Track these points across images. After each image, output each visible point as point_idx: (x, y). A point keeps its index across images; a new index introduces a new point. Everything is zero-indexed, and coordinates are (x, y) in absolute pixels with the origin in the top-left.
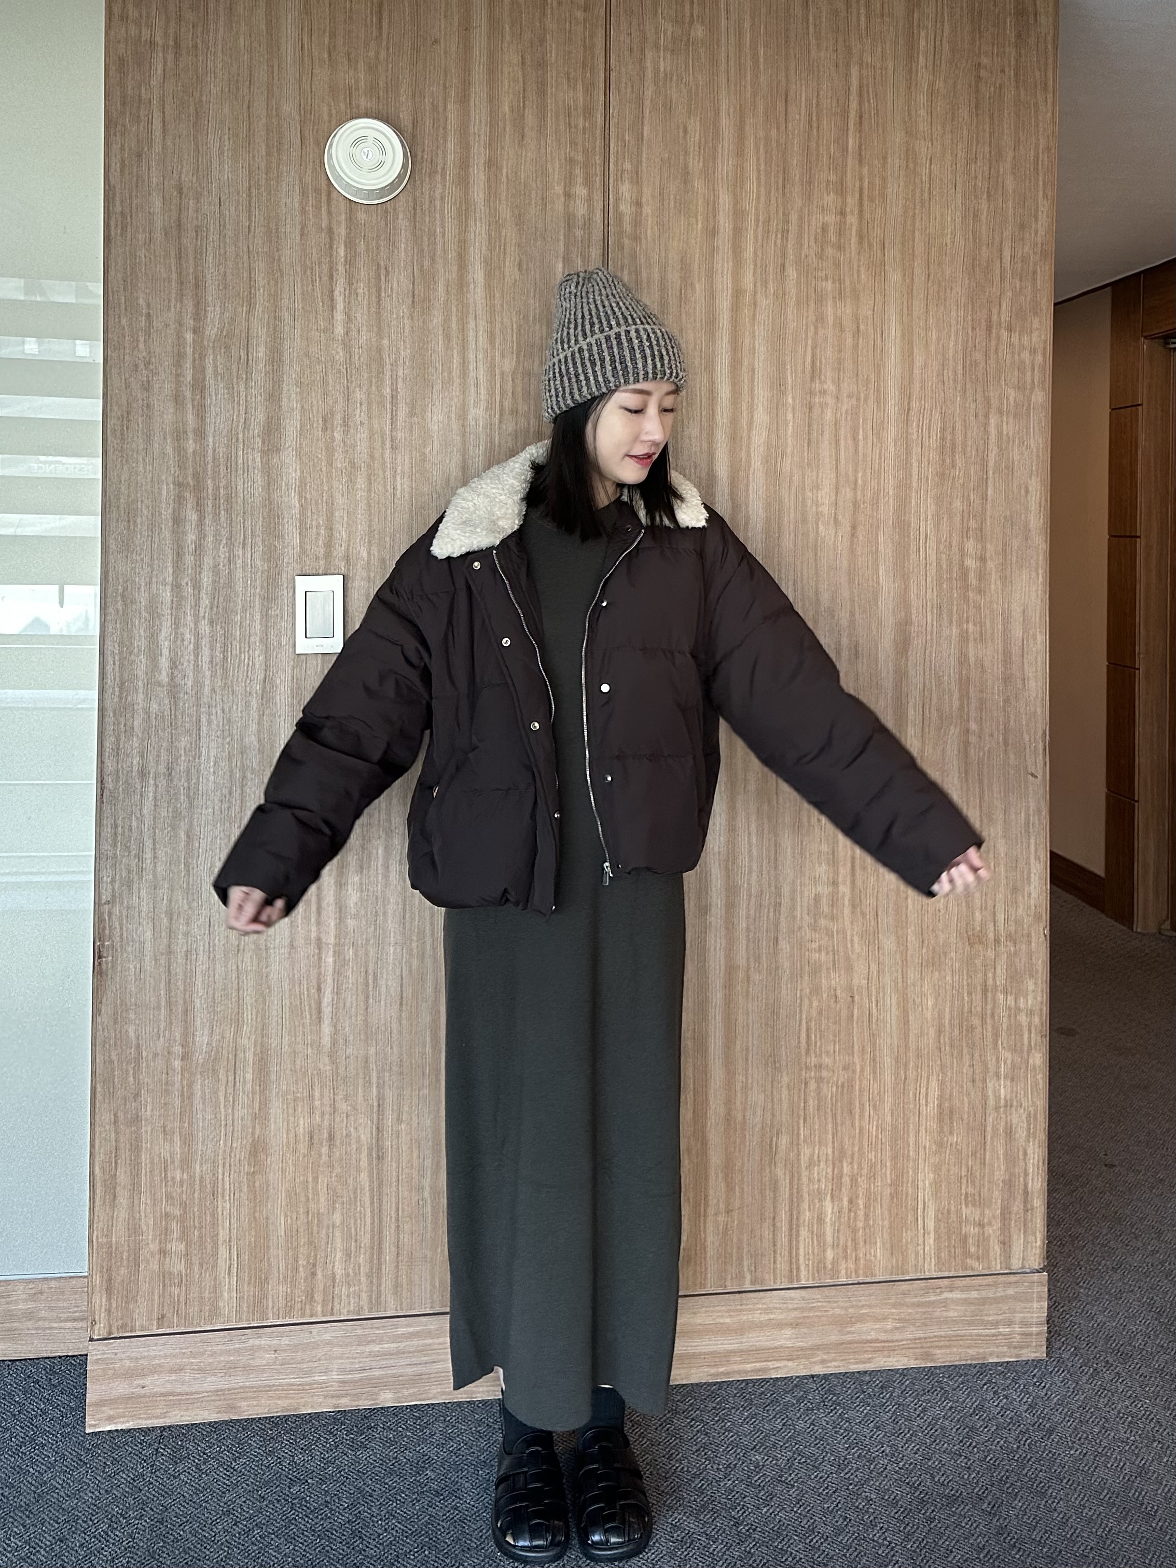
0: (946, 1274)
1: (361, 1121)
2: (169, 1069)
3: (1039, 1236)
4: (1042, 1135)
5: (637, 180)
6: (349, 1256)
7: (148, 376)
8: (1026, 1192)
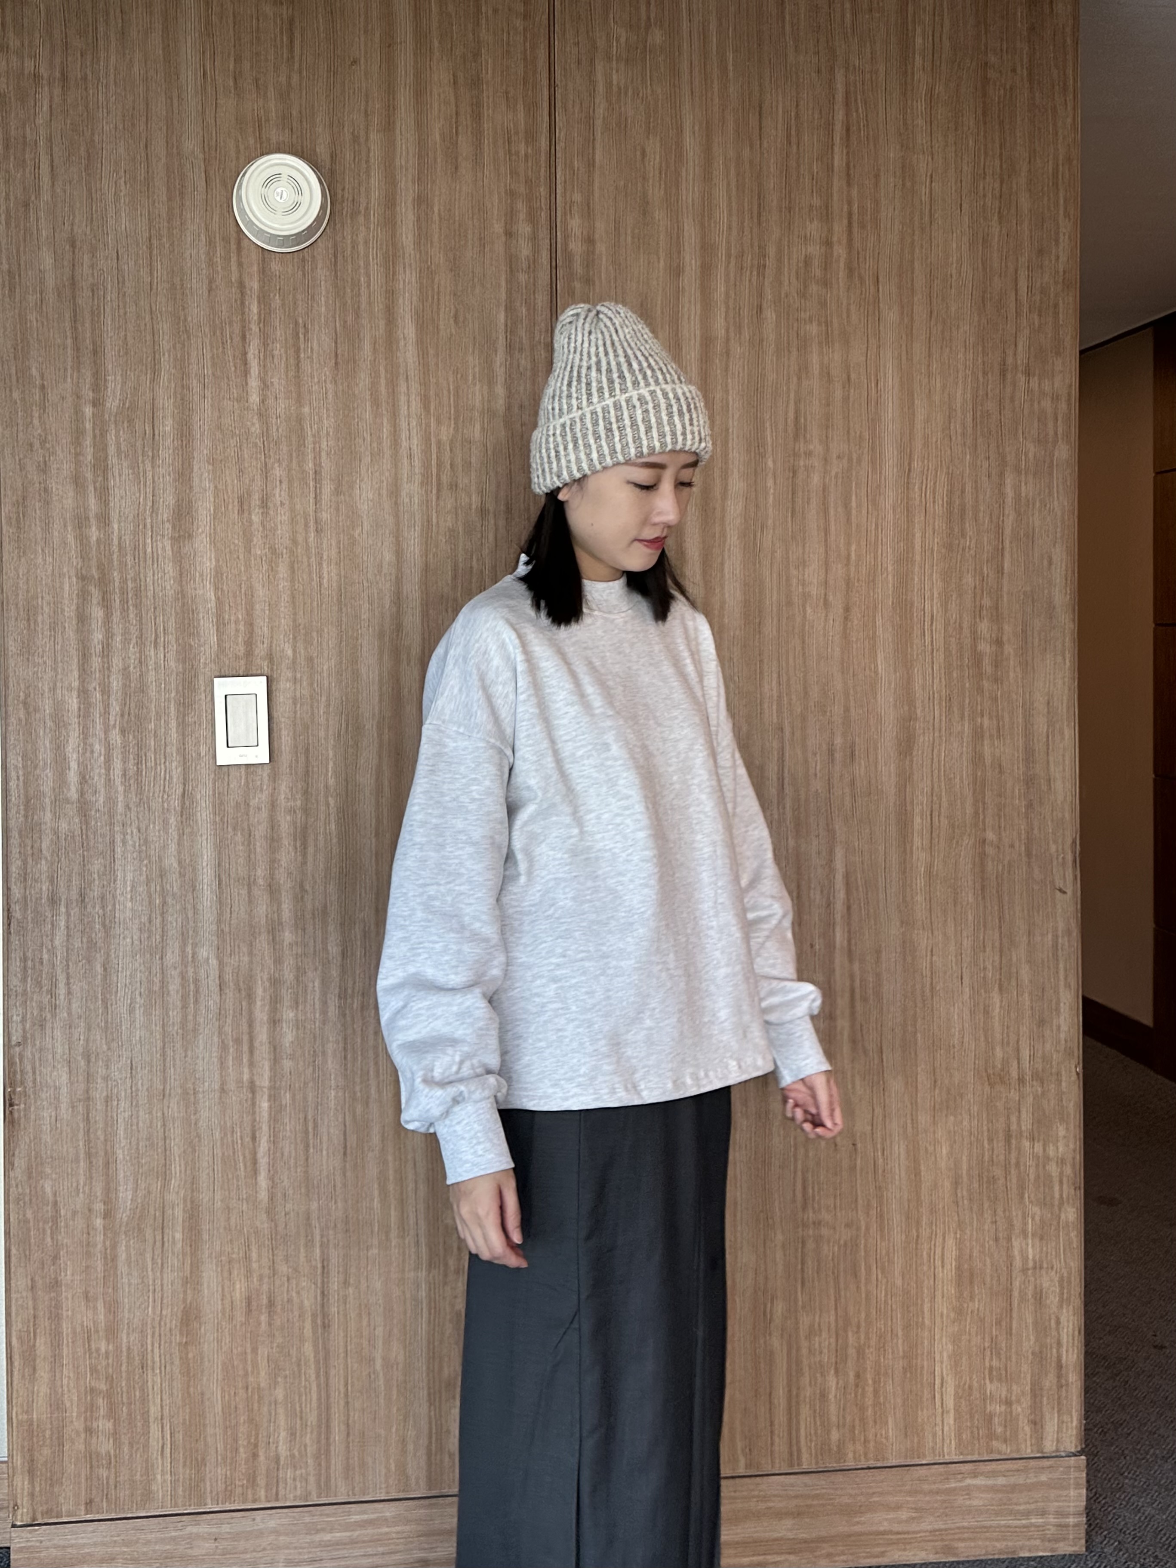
0: (969, 1458)
1: (304, 1284)
2: (90, 1227)
3: (1075, 1415)
4: (1077, 1300)
5: (588, 213)
7: (44, 457)
8: (1059, 1366)
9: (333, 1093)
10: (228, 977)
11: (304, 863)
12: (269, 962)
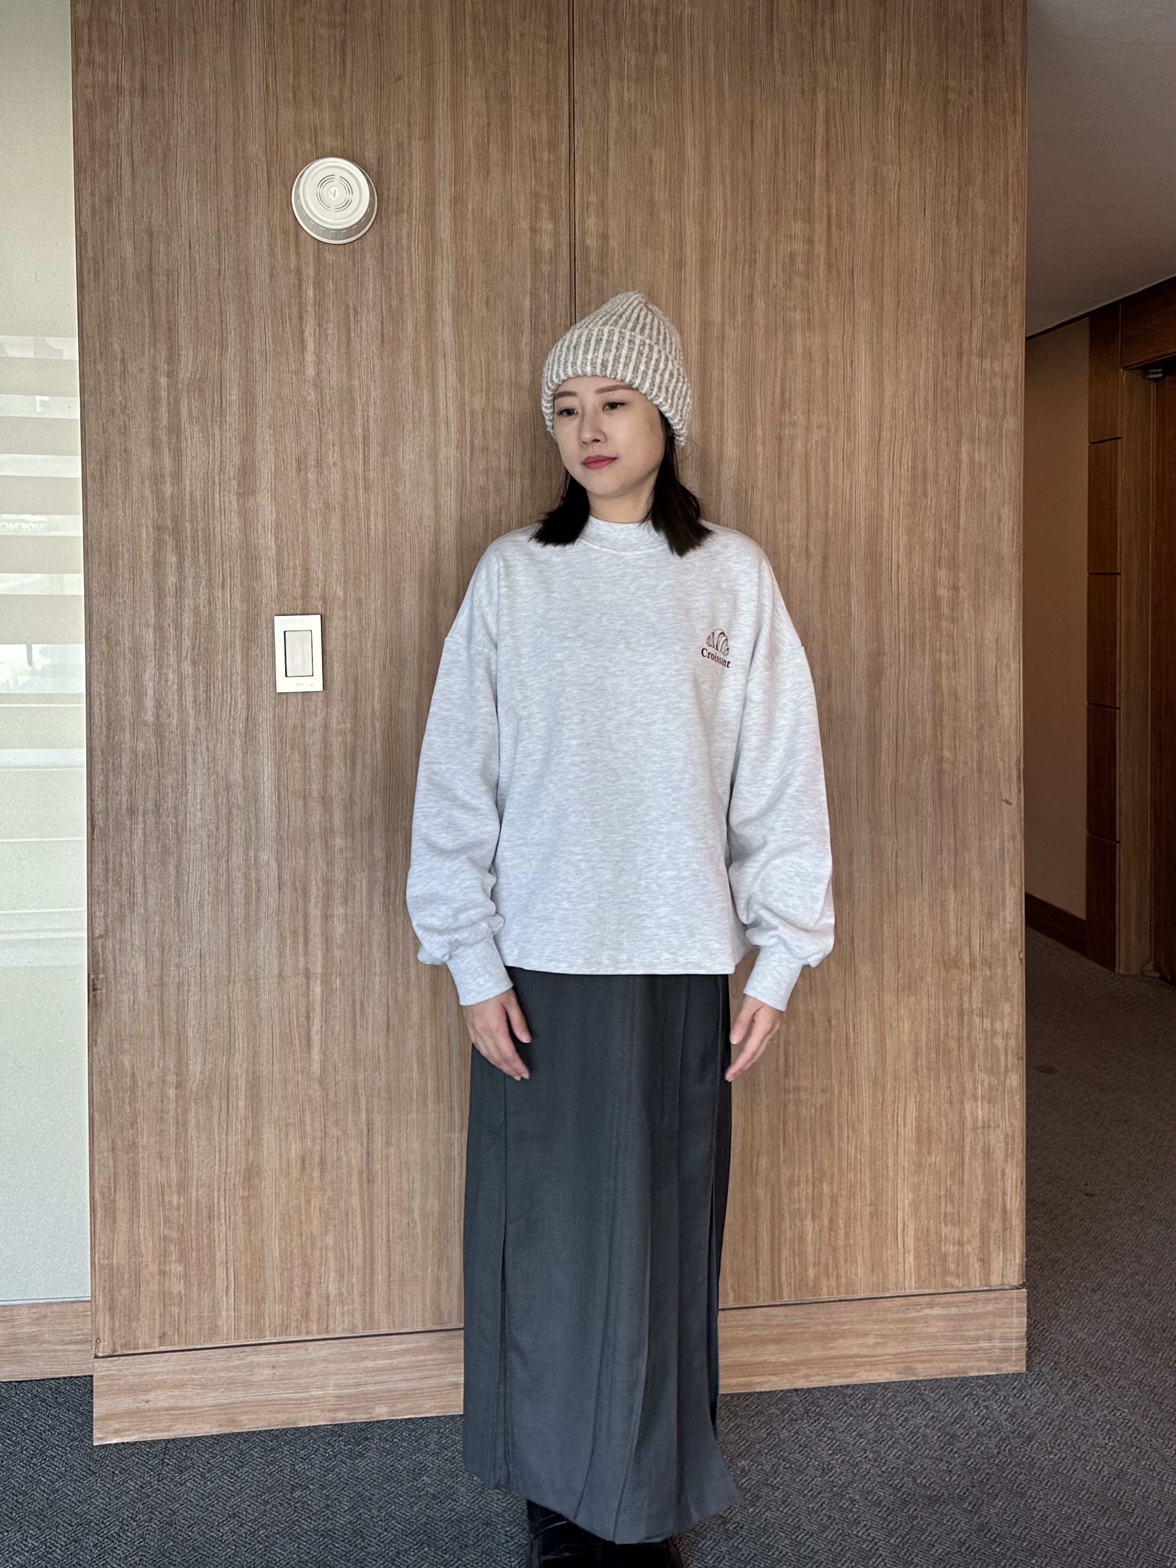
0: (926, 1291)
1: (352, 1144)
2: (163, 1097)
3: (1018, 1253)
4: (1019, 1155)
5: (603, 213)
6: (341, 1275)
7: (124, 421)
8: (1005, 1211)
9: (378, 979)
10: (286, 877)
11: (353, 778)
12: (322, 864)
